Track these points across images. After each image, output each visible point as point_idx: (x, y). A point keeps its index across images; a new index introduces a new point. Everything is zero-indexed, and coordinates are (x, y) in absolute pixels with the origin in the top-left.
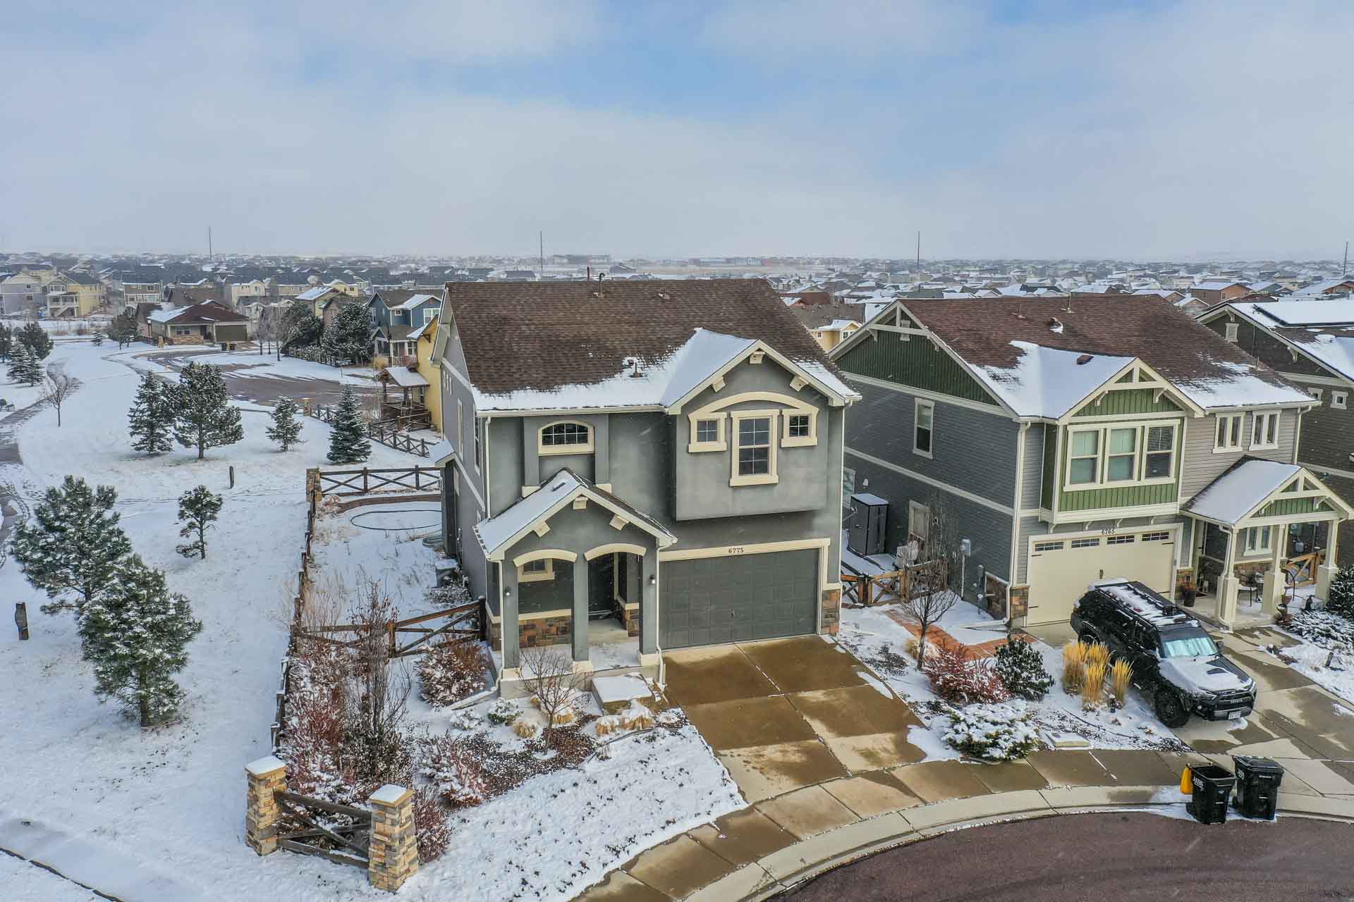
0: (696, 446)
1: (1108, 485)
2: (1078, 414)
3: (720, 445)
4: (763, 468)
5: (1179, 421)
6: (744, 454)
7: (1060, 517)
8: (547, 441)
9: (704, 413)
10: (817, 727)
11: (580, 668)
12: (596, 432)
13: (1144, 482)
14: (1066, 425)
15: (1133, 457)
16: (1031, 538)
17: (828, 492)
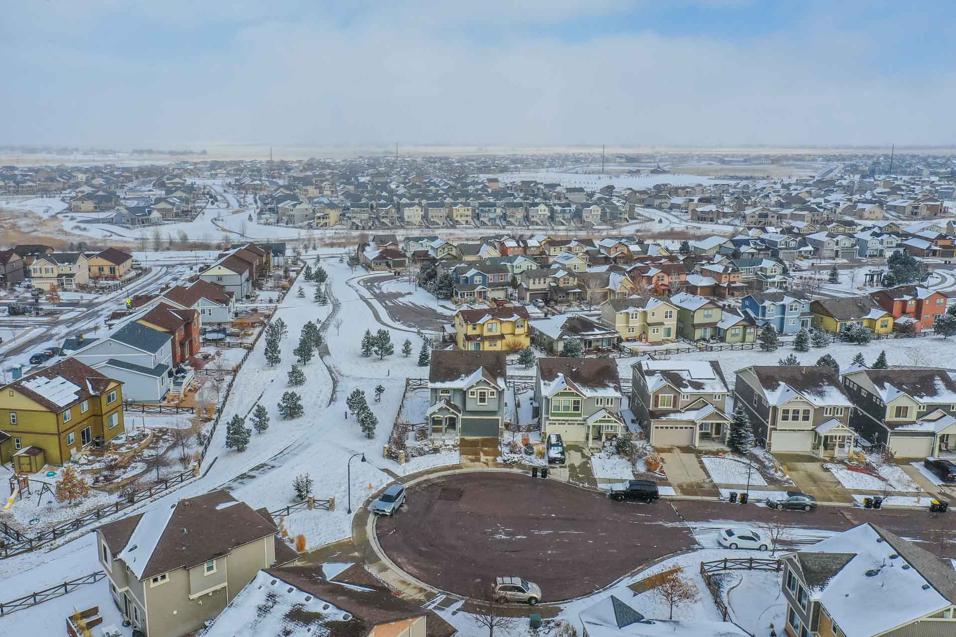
0: (470, 396)
1: (562, 412)
2: (554, 396)
3: (475, 396)
4: (485, 402)
5: (581, 399)
6: (480, 399)
7: (551, 418)
8: (442, 393)
9: (472, 390)
10: (482, 454)
11: (443, 437)
12: (451, 392)
13: (573, 412)
14: (551, 398)
15: (569, 406)
16: (547, 422)
17: (499, 407)
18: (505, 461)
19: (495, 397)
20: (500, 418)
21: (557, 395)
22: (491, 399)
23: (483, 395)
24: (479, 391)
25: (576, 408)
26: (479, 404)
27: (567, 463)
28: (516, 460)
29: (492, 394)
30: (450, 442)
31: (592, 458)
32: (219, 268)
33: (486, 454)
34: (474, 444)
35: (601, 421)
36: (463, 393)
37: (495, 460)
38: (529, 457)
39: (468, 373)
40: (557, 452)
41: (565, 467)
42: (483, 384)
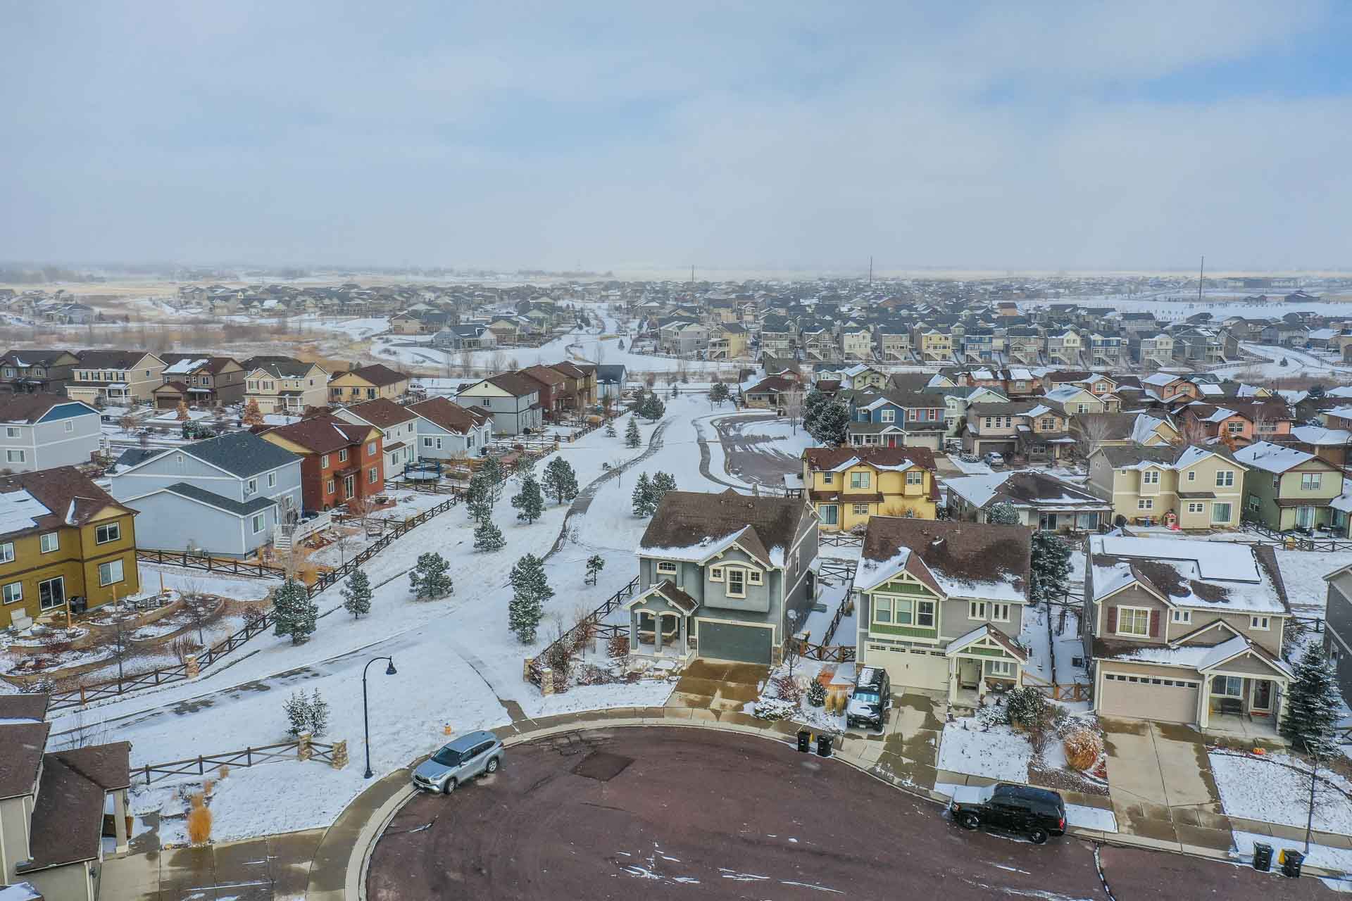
0: (712, 578)
1: (896, 624)
2: (876, 590)
3: (722, 579)
4: (740, 591)
5: (936, 601)
6: (732, 585)
7: (872, 635)
8: (661, 568)
9: (715, 566)
10: (719, 693)
11: (657, 655)
12: (678, 567)
13: (917, 626)
14: (873, 594)
15: (910, 614)
16: (866, 642)
17: (771, 606)
18: (757, 712)
19: (760, 583)
20: (773, 626)
21: (884, 587)
22: (752, 588)
23: (737, 576)
24: (729, 569)
25: (925, 620)
26: (729, 594)
27: (888, 730)
28: (779, 712)
29: (755, 576)
30: (666, 665)
31: (947, 727)
32: (486, 386)
33: (728, 694)
34: (716, 672)
35: (975, 650)
36: (701, 571)
37: (740, 708)
38: (813, 709)
39: (719, 534)
40: (866, 704)
41: (880, 739)
42: (737, 555)
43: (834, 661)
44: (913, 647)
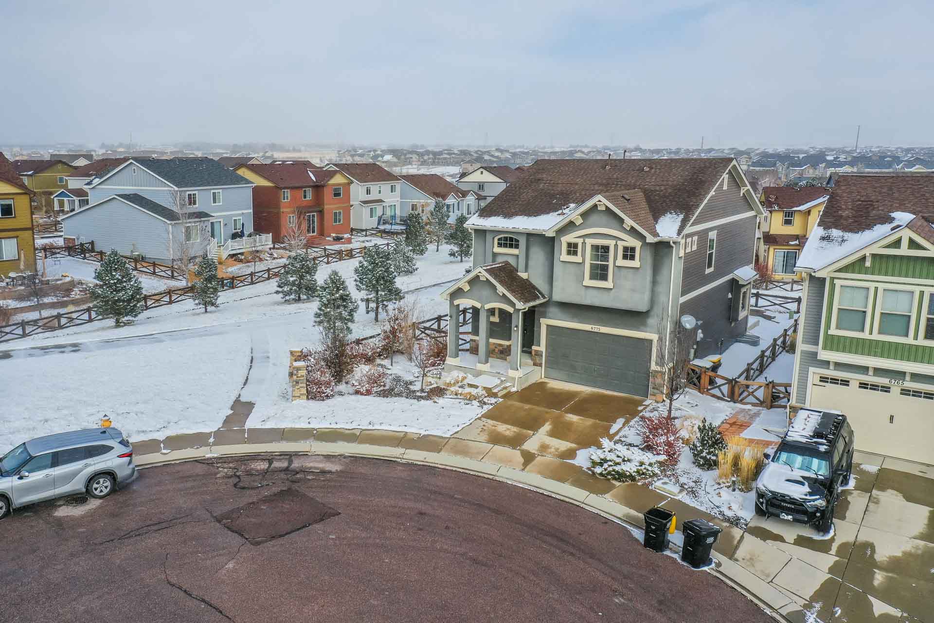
1: (876, 336)
2: (840, 270)
3: (578, 259)
4: (604, 278)
6: (594, 267)
7: (826, 355)
8: (500, 245)
9: (570, 238)
11: (480, 367)
12: (523, 242)
13: (922, 342)
14: (832, 279)
15: (909, 317)
16: (812, 369)
17: (653, 302)
18: (594, 464)
19: (636, 263)
20: (655, 337)
21: (859, 265)
22: (624, 271)
23: (602, 252)
24: (590, 242)
26: (587, 282)
27: (842, 532)
28: (630, 468)
29: (629, 253)
30: (488, 381)
32: (482, 173)
33: (558, 432)
34: (556, 400)
36: (549, 243)
37: (571, 454)
38: (697, 472)
40: (798, 474)
41: (823, 547)
42: (604, 219)
43: (754, 405)
44: (909, 385)
